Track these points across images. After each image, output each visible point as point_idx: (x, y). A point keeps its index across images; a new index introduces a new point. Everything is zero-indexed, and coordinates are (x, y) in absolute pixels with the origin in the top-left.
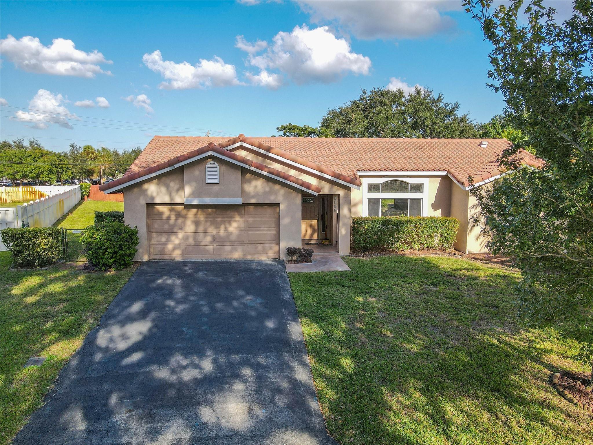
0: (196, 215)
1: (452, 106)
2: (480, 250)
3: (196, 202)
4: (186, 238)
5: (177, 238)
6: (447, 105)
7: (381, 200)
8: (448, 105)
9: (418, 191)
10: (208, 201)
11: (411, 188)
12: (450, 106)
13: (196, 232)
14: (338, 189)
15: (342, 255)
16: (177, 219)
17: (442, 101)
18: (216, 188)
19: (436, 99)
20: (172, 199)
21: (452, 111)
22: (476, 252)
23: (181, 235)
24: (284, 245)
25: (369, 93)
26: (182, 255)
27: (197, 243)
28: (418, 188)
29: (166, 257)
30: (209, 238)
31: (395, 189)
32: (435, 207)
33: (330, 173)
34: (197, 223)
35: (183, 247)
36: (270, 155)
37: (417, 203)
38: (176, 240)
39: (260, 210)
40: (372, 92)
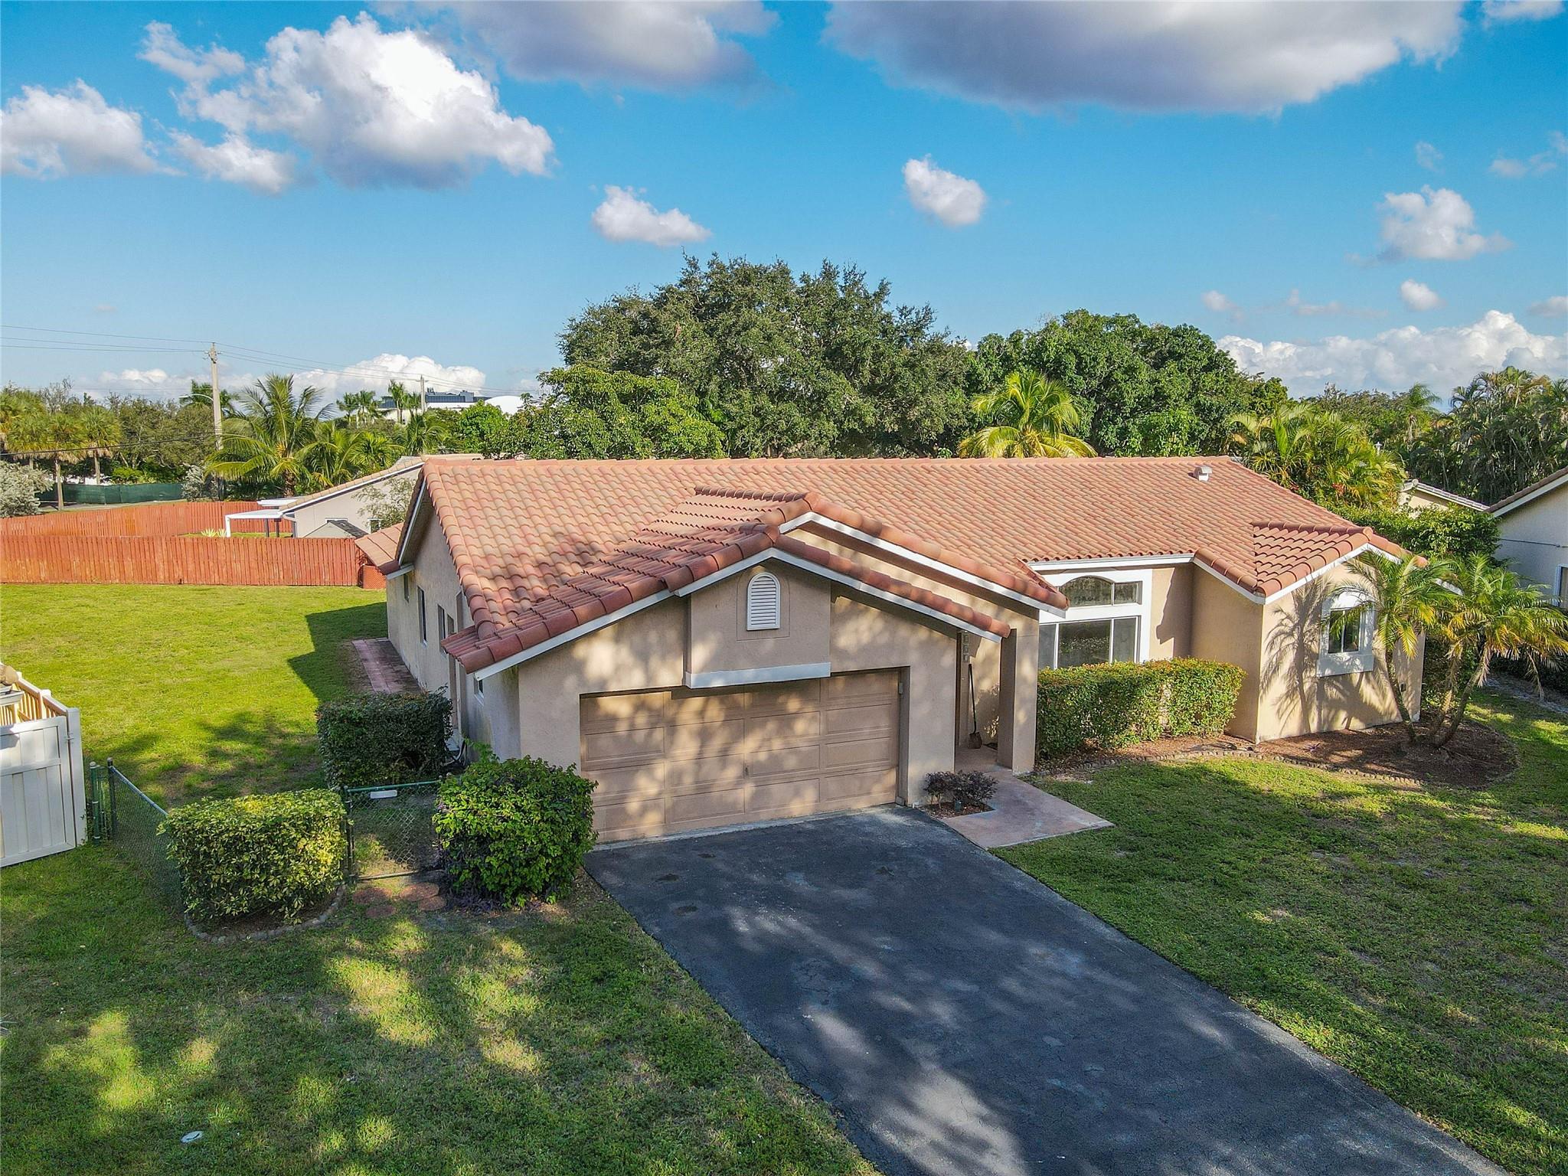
0: (701, 713)
1: (917, 313)
2: (1281, 734)
3: (718, 683)
4: (675, 777)
5: (653, 779)
6: (904, 312)
7: (1058, 625)
8: (910, 312)
9: (1130, 599)
10: (749, 675)
11: (1118, 592)
12: (913, 316)
13: (699, 758)
14: (1012, 617)
15: (1017, 774)
16: (652, 727)
17: (886, 298)
18: (769, 643)
19: (871, 292)
20: (649, 677)
21: (918, 329)
22: (1273, 738)
23: (661, 769)
24: (917, 771)
25: (705, 269)
26: (665, 822)
27: (703, 788)
28: (1128, 592)
29: (623, 834)
30: (732, 773)
31: (1084, 599)
32: (1162, 634)
33: (1008, 583)
34: (704, 735)
35: (667, 800)
36: (882, 544)
37: (1128, 626)
38: (647, 785)
39: (860, 687)
40: (710, 265)
